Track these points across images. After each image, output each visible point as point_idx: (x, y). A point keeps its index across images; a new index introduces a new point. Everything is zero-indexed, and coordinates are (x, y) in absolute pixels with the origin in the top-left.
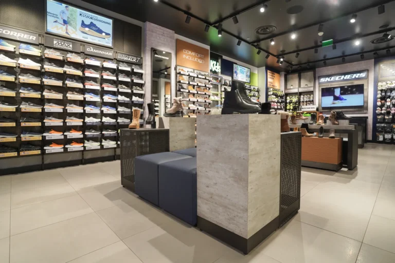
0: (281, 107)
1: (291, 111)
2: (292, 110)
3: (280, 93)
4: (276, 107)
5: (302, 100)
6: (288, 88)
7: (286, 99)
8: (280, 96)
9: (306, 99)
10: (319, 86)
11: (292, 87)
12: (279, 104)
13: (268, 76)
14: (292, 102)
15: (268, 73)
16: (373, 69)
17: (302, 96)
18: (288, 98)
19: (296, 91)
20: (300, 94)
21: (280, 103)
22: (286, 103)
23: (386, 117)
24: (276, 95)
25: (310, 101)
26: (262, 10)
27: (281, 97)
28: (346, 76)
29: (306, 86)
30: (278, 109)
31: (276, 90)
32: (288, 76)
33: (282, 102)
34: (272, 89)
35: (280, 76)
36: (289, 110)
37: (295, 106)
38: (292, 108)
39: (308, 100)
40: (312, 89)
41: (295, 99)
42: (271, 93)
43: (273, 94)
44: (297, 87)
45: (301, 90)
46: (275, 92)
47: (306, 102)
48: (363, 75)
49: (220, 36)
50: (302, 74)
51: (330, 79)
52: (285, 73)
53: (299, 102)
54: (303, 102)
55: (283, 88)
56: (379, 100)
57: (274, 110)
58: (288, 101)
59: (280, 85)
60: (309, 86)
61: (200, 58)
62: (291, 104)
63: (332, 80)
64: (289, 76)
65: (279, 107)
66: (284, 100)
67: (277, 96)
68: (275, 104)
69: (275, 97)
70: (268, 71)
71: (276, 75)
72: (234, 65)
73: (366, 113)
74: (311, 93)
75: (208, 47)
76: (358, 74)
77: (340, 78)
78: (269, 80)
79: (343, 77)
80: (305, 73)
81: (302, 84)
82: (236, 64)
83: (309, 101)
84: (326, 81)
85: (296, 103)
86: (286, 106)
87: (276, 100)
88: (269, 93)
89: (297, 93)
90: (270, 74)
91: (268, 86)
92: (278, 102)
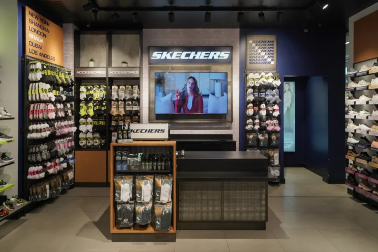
0: (66, 115)
1: (90, 120)
2: (92, 117)
3: (63, 76)
4: (52, 115)
5: (114, 96)
6: (83, 64)
7: (78, 93)
8: (63, 85)
9: (123, 95)
10: (150, 69)
11: (92, 64)
12: (60, 106)
13: (28, 25)
14: (91, 99)
15: (28, 17)
16: (239, 46)
17: (114, 87)
18: (83, 89)
19: (101, 73)
20: (111, 81)
21: (64, 103)
22: (78, 101)
23: (261, 137)
24: (51, 83)
25: (132, 100)
27: (67, 87)
28: (199, 53)
29: (124, 65)
30: (58, 119)
31: (53, 68)
32: (82, 36)
33: (69, 99)
34: (39, 65)
35: (64, 32)
36: (86, 117)
37: (100, 110)
38: (91, 113)
39: (128, 97)
40: (136, 73)
41: (98, 93)
42: (39, 75)
43: (44, 79)
44: (104, 64)
45: (112, 73)
46: (49, 73)
47: (125, 100)
48: (224, 55)
50: (114, 36)
51: (171, 55)
52: (75, 27)
53: (108, 99)
54: (117, 100)
55: (70, 65)
56: (251, 105)
57: (46, 125)
58: (83, 96)
59: (63, 57)
60: (130, 65)
62: (91, 104)
63: (174, 57)
64: (86, 38)
65: (61, 114)
66: (72, 94)
67: (55, 85)
68: (51, 107)
69: (48, 86)
70: (28, 10)
71: (52, 27)
73: (229, 128)
74: (135, 81)
76: (218, 53)
77: (188, 55)
78: (32, 37)
79: (193, 54)
80: (122, 36)
81: (113, 59)
83: (129, 100)
84: (163, 58)
85: (100, 102)
86: (78, 108)
87: (52, 95)
88: (32, 76)
89: (104, 79)
90: (34, 20)
91: (28, 53)
92: (59, 100)
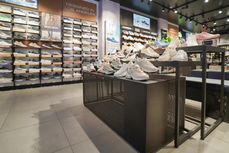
26: (220, 12)
49: (191, 22)
61: (176, 32)
72: (186, 33)
75: (178, 26)
82: (187, 33)
